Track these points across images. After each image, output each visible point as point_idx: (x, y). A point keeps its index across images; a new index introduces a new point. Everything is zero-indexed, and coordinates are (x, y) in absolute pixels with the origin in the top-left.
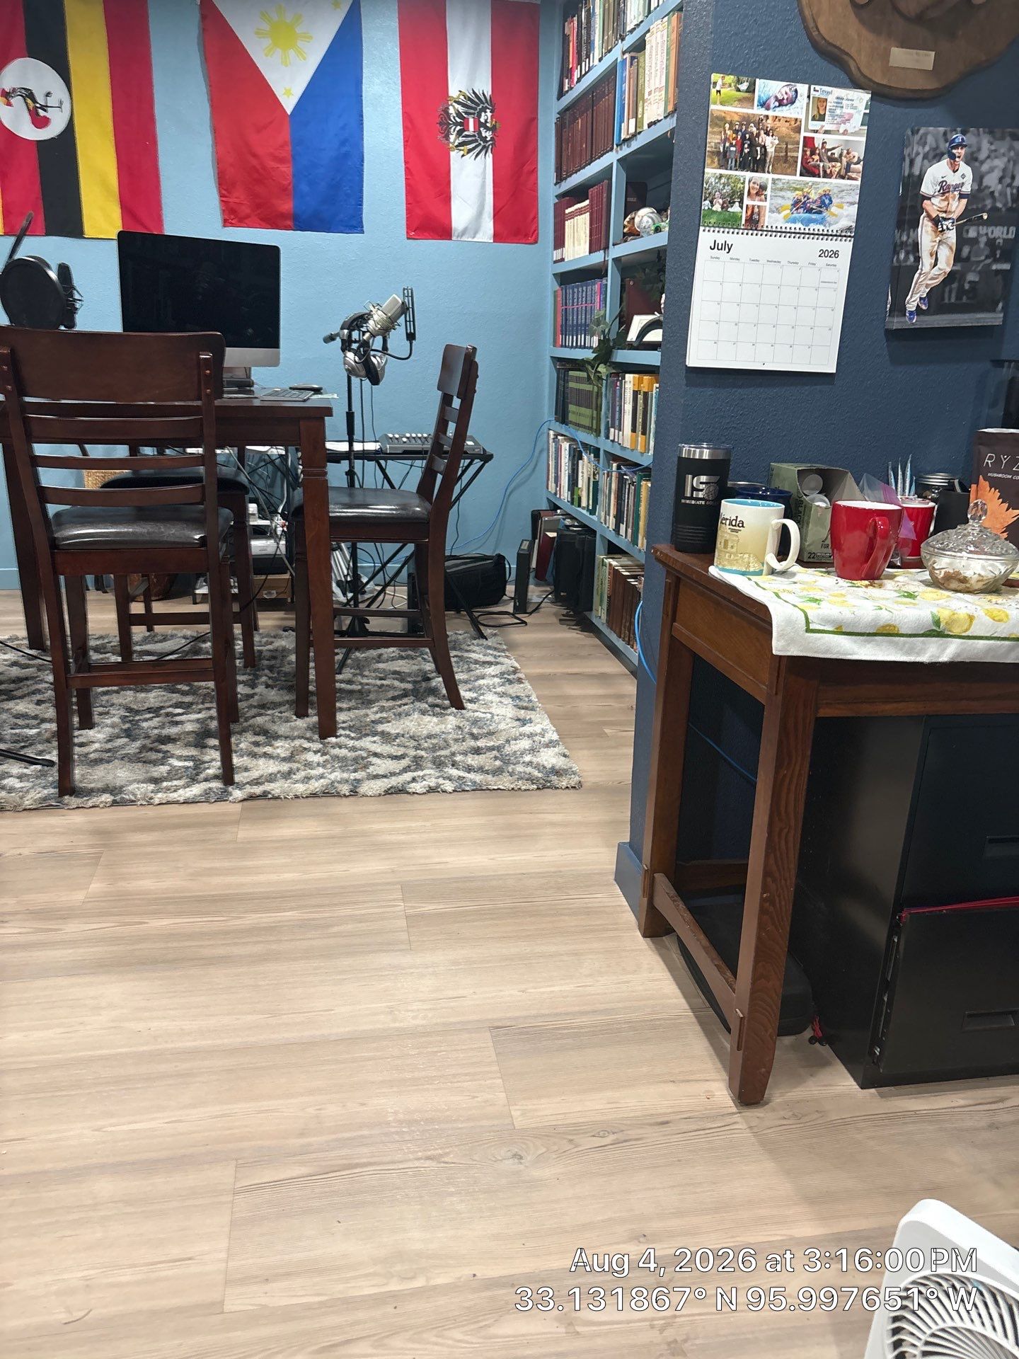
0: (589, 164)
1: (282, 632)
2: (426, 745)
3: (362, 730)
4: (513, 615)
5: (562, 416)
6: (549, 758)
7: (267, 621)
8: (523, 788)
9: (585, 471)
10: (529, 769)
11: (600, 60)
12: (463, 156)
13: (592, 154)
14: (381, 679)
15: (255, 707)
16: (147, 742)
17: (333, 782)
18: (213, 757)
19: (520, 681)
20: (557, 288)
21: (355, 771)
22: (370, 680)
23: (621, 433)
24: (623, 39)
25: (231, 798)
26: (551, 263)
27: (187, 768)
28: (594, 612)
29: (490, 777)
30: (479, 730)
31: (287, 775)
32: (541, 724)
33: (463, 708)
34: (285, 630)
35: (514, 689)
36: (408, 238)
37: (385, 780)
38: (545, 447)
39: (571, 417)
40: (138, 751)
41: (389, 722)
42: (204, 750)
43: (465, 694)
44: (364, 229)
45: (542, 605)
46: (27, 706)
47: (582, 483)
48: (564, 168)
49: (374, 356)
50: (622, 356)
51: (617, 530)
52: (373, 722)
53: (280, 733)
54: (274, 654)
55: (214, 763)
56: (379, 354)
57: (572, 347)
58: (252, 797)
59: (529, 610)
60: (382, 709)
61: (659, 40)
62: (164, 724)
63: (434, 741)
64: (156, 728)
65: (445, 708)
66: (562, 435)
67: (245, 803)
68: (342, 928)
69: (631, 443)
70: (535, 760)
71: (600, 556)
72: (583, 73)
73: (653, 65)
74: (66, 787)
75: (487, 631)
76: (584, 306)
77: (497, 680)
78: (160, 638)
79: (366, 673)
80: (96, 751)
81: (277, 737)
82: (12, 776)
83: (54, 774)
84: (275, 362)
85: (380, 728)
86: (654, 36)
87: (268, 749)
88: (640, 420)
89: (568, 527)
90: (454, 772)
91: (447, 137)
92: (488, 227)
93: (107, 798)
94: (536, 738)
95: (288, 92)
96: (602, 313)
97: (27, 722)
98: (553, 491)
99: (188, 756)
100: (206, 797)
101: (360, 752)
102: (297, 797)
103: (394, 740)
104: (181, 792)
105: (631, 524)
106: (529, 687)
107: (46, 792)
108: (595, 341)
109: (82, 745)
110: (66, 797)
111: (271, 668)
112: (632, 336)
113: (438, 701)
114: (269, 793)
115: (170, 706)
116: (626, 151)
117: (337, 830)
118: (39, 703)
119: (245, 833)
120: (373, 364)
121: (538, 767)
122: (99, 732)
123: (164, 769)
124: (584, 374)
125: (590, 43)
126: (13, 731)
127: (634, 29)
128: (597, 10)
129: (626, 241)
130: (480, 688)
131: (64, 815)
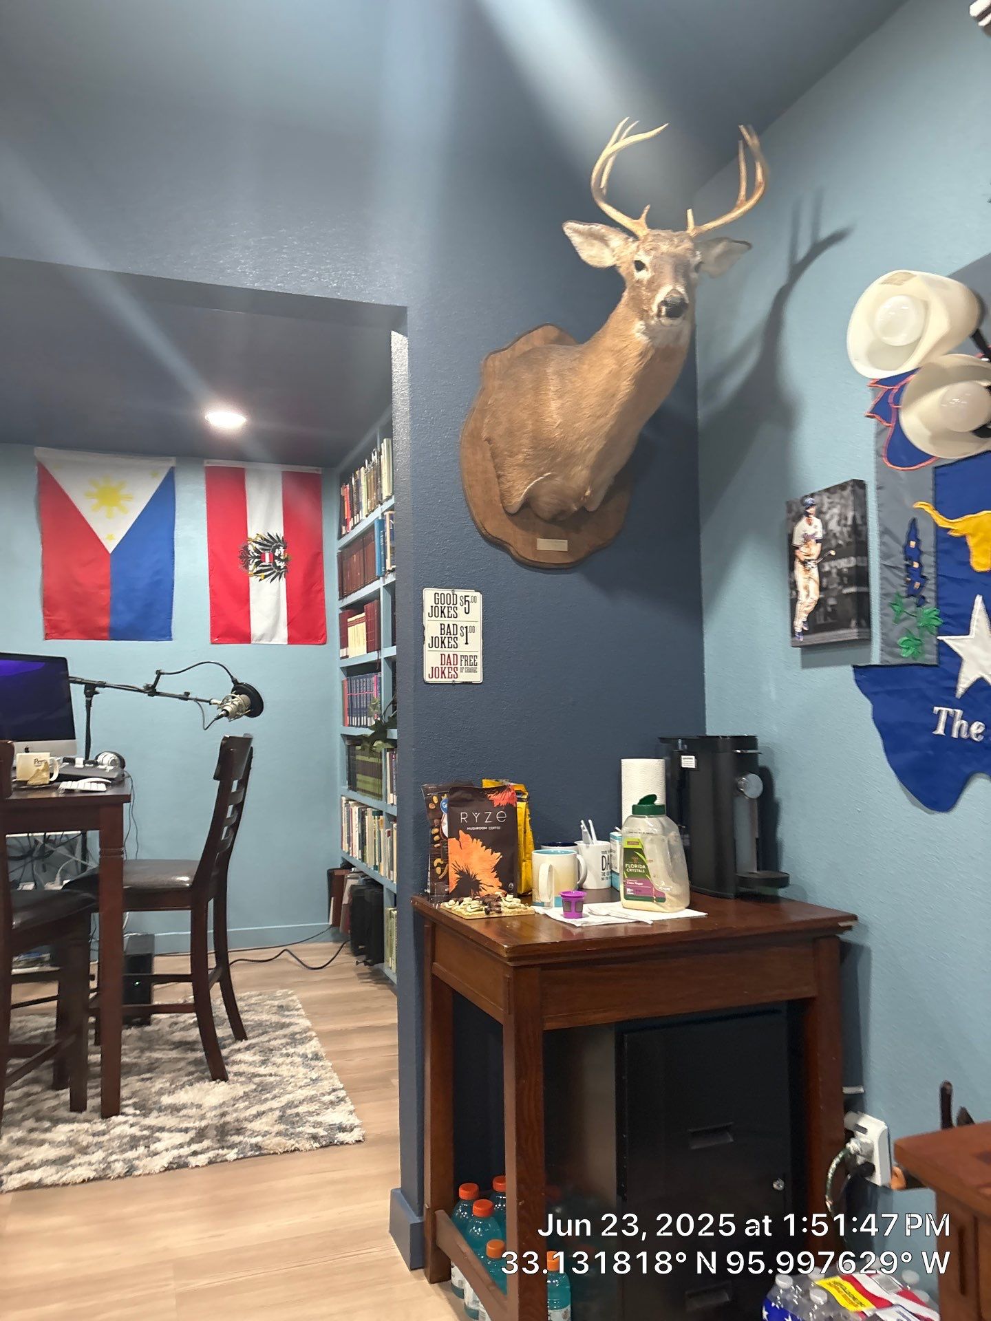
0: (364, 587)
3: (146, 1106)
5: (353, 785)
6: (337, 1116)
9: (371, 830)
10: (315, 1129)
12: (260, 580)
13: (364, 580)
17: (109, 1165)
19: (310, 1039)
20: (344, 678)
25: (4, 1189)
26: (338, 659)
28: (385, 963)
31: (65, 1160)
36: (212, 643)
38: (339, 811)
39: (359, 785)
41: (173, 1093)
44: (173, 637)
47: (369, 841)
48: (345, 588)
57: (357, 726)
58: (25, 1186)
66: (353, 800)
67: (18, 1194)
70: (324, 1120)
71: (388, 908)
76: (365, 693)
81: (56, 1121)
91: (247, 567)
92: (283, 633)
95: (111, 538)
96: (379, 700)
98: (347, 851)
103: (178, 1112)
106: (319, 1044)
108: (374, 722)
117: (113, 1213)
119: (14, 1225)
121: (324, 1126)
124: (365, 749)
127: (388, 499)
128: (363, 482)
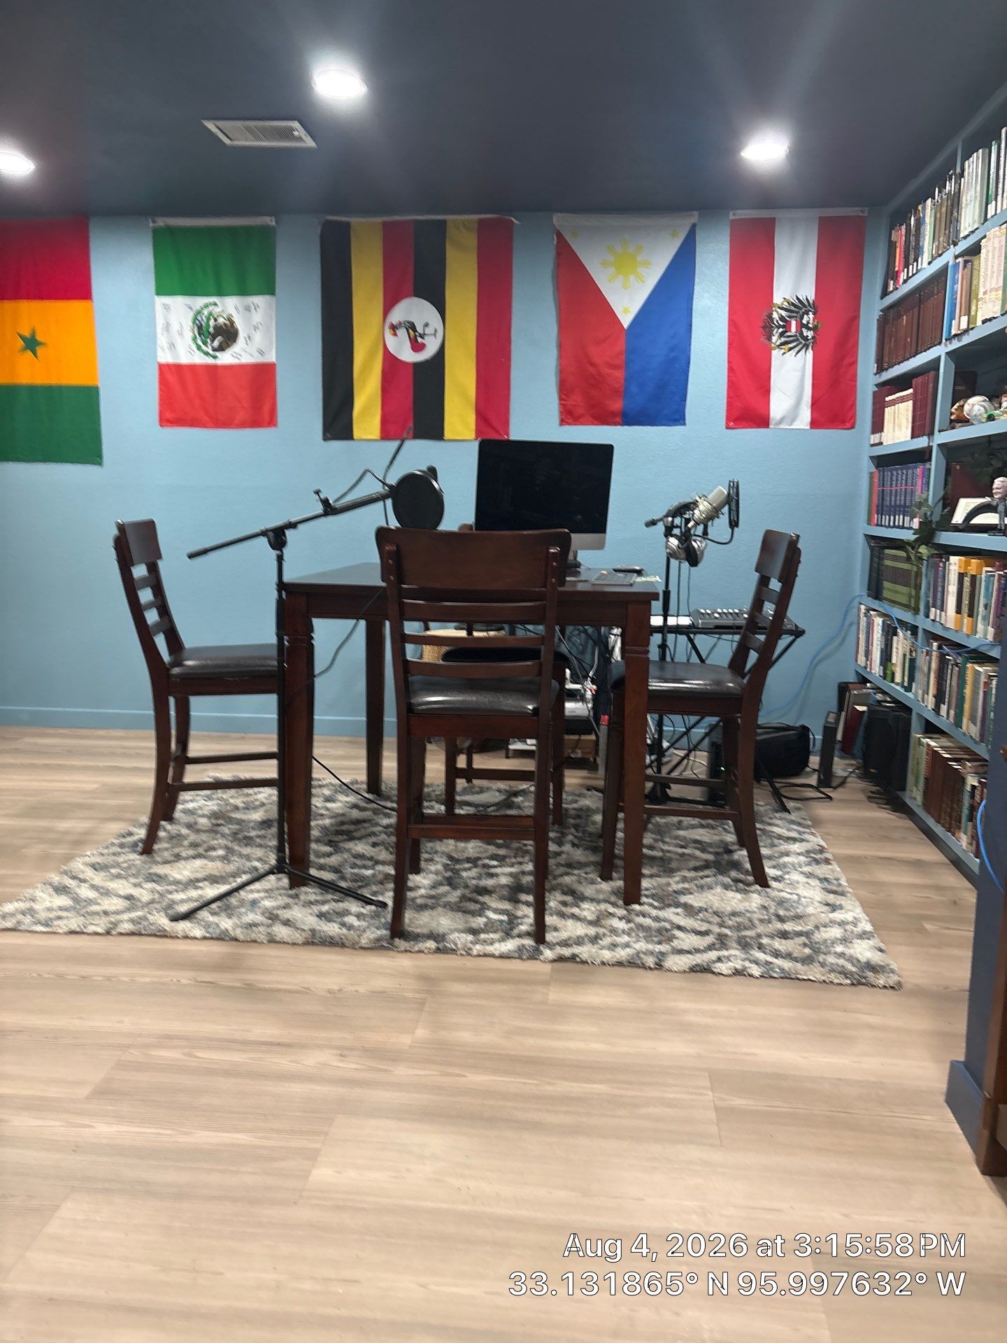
0: (914, 356)
1: (585, 791)
2: (730, 922)
3: (666, 900)
4: (817, 788)
5: (875, 591)
6: (864, 951)
7: (572, 779)
8: (836, 981)
9: (900, 649)
10: (841, 961)
11: (929, 263)
12: (784, 353)
13: (917, 347)
14: (682, 847)
15: (563, 865)
16: (467, 892)
17: (638, 953)
18: (527, 914)
19: (827, 861)
20: (873, 469)
21: (660, 943)
22: (671, 848)
23: (943, 613)
24: (955, 244)
25: (541, 957)
26: (868, 445)
27: (501, 921)
28: (908, 793)
29: (799, 965)
30: (785, 912)
31: (595, 939)
32: (852, 911)
33: (768, 886)
34: (589, 790)
35: (822, 870)
36: (727, 428)
37: (689, 956)
38: (856, 621)
39: (886, 594)
40: (458, 900)
41: (691, 893)
42: (517, 905)
43: (770, 872)
44: (687, 423)
45: (849, 780)
46: (365, 847)
47: (896, 658)
48: (886, 359)
49: (695, 541)
50: (946, 538)
51: (937, 710)
52: (675, 892)
53: (587, 894)
54: (579, 813)
55: (526, 920)
56: (699, 538)
57: (889, 526)
58: (561, 959)
59: (834, 784)
60: (684, 879)
61: (997, 245)
62: (481, 875)
63: (739, 919)
64: (473, 878)
65: (749, 885)
66: (874, 610)
67: (555, 964)
68: (651, 1110)
69: (955, 626)
70: (848, 952)
71: (916, 735)
72: (910, 274)
73: (989, 268)
74: (397, 931)
75: (790, 805)
76: (903, 488)
77: (802, 858)
78: (478, 789)
79: (667, 840)
80: (422, 896)
81: (583, 898)
82: (351, 914)
83: (388, 916)
84: (600, 546)
85: (683, 899)
86: (991, 242)
87: (575, 910)
88: (966, 602)
89: (879, 702)
90: (761, 956)
91: (769, 339)
92: (806, 415)
93: (431, 944)
94: (849, 927)
95: (626, 311)
96: (924, 496)
97: (364, 862)
98: (863, 665)
99: (502, 910)
100: (520, 954)
101: (664, 924)
102: (603, 963)
103: (697, 914)
104: (497, 945)
105: (953, 706)
106: (839, 869)
107: (379, 932)
108: (916, 523)
109: (411, 889)
110: (397, 940)
111: (576, 827)
112: (958, 518)
113: (742, 876)
114: (578, 956)
115: (487, 858)
116: (956, 345)
117: (643, 1004)
118: (374, 845)
119: (555, 995)
120: (693, 547)
121: (851, 959)
122: (424, 878)
123: (481, 921)
124: (902, 554)
125: (918, 250)
126: (352, 871)
127: (968, 236)
128: (927, 220)
129: (953, 428)
130: (785, 865)
131: (392, 957)
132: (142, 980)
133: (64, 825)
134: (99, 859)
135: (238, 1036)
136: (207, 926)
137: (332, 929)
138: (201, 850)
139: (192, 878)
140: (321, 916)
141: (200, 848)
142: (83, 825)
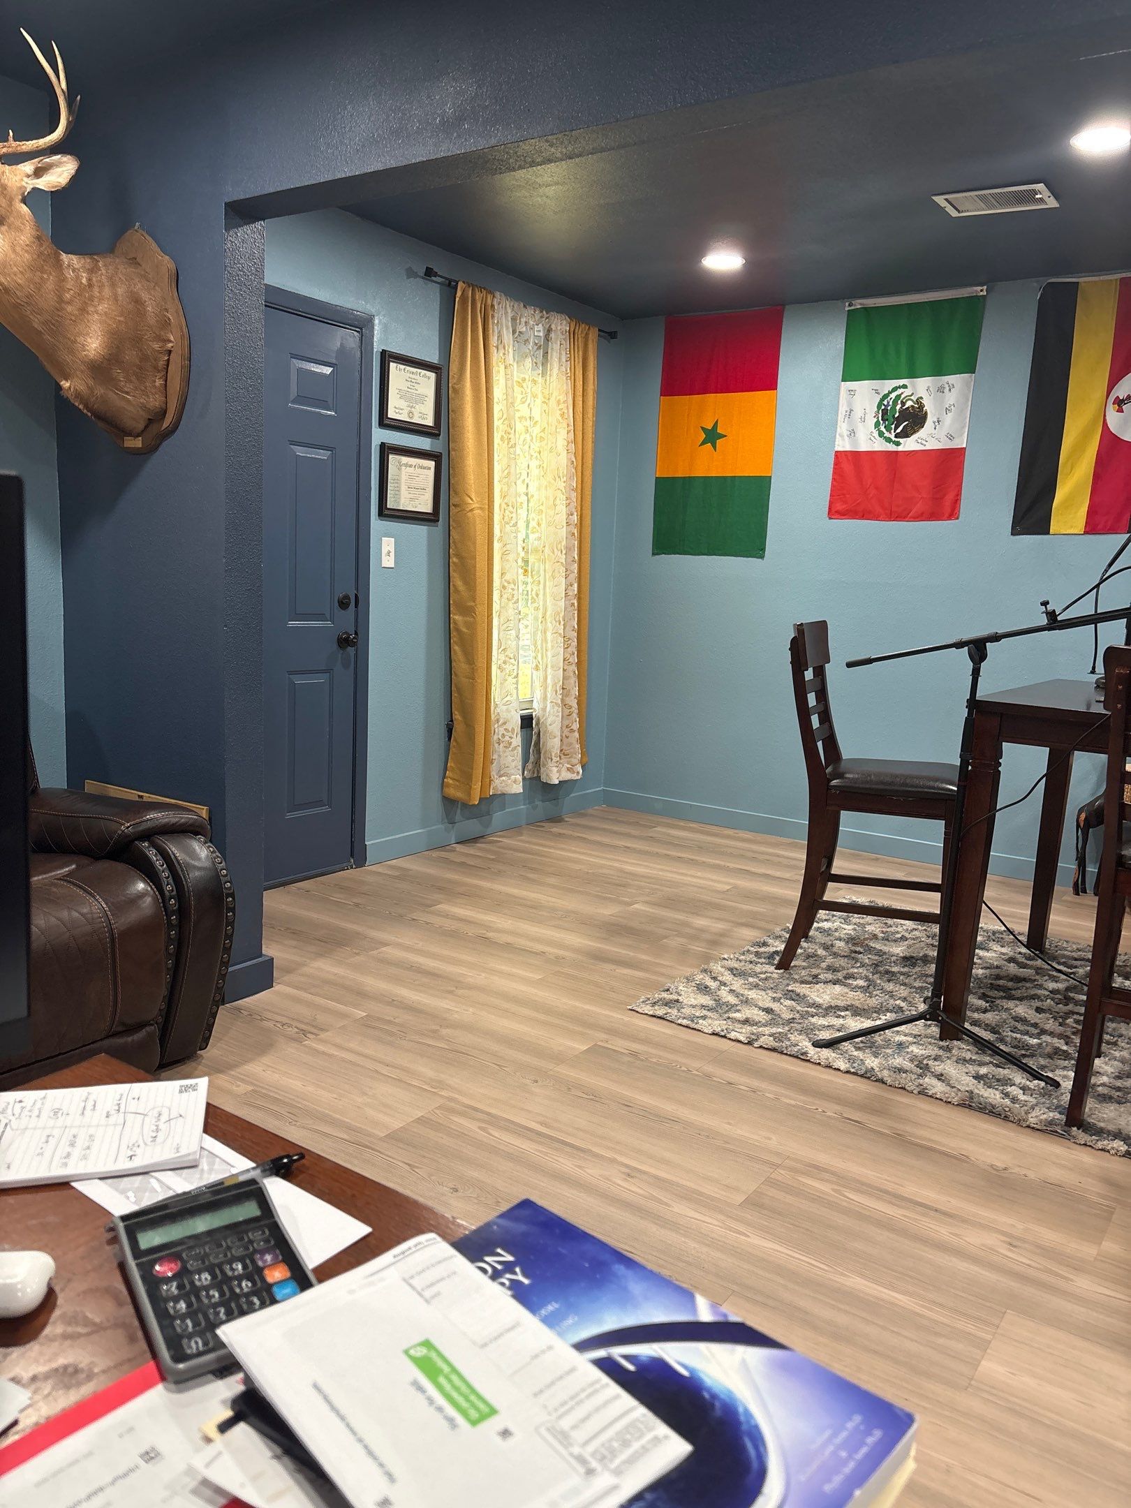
46: (1027, 1010)
74: (1074, 1118)
80: (1103, 1085)
82: (1014, 1085)
83: (1064, 1099)
93: (1120, 1145)
97: (1026, 1028)
110: (1075, 1129)
118: (1039, 1010)
122: (1106, 1064)
126: (1014, 1035)
131: (1069, 1148)
132: (788, 1101)
133: (700, 922)
134: (736, 966)
135: (890, 1187)
136: (851, 1060)
137: (992, 1096)
138: (840, 975)
139: (833, 1005)
140: (978, 1077)
141: (839, 974)
142: (720, 926)
